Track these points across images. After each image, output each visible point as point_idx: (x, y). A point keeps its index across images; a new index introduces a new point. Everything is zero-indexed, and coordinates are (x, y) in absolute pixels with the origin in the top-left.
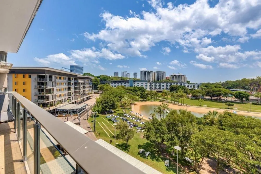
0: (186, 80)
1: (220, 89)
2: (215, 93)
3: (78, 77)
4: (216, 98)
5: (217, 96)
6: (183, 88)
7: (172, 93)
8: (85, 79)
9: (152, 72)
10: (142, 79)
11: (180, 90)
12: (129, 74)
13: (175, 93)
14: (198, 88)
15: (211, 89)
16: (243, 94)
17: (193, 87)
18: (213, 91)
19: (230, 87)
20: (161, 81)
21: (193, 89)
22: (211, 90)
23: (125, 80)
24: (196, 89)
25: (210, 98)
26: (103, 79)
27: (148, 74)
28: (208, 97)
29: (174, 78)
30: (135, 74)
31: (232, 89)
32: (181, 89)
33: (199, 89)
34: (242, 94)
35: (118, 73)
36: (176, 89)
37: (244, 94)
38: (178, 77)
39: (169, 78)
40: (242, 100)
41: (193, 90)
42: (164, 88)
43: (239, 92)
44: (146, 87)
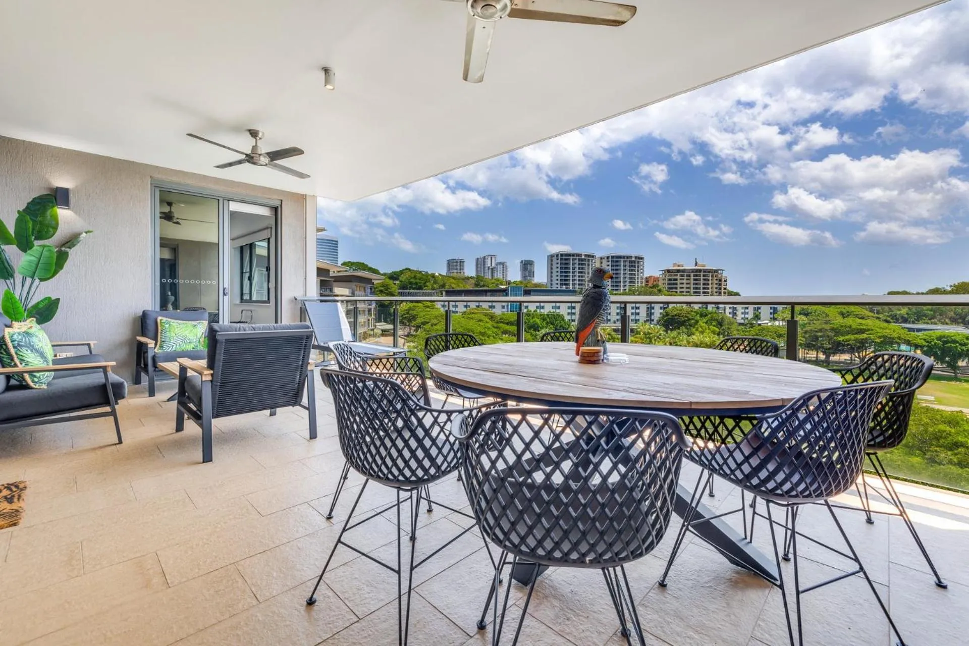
0: (723, 287)
1: (863, 321)
2: (841, 338)
3: (331, 274)
4: (846, 357)
5: (852, 350)
6: (712, 319)
7: (674, 338)
8: (353, 285)
9: (593, 257)
10: (554, 282)
11: (701, 327)
12: (503, 264)
13: (685, 336)
14: (775, 319)
15: (826, 323)
16: (957, 342)
17: (750, 316)
18: (832, 329)
19: (902, 317)
20: (627, 291)
21: (752, 324)
22: (827, 327)
23: (492, 287)
24: (765, 321)
25: (822, 357)
26: (411, 283)
27: (577, 266)
28: (812, 355)
29: (676, 280)
30: (527, 266)
31: (913, 323)
32: (706, 323)
33: (777, 323)
34: (955, 342)
35: (462, 262)
36: (685, 321)
37: (961, 344)
38: (692, 278)
39: (656, 279)
40: (953, 366)
41: (752, 326)
42: (637, 317)
43: (942, 334)
44: (569, 314)
